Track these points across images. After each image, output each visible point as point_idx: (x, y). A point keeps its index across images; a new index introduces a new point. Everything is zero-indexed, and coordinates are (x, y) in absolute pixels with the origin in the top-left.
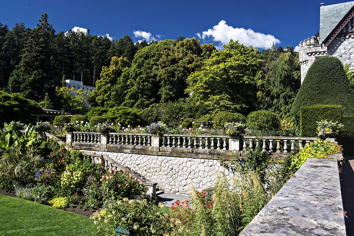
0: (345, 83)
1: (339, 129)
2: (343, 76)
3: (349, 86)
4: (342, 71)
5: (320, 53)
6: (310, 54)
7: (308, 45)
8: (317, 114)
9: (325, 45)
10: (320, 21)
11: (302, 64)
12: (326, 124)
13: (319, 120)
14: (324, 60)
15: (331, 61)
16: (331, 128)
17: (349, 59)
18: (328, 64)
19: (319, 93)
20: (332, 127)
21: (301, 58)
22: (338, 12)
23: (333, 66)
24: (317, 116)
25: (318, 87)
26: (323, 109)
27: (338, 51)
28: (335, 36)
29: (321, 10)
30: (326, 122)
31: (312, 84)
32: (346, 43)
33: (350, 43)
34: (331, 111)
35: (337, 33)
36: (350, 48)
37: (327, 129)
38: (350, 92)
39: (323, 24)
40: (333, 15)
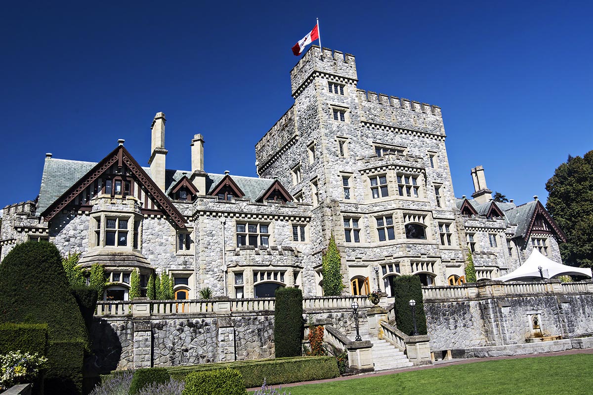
0: (61, 287)
1: (40, 366)
2: (59, 274)
3: (68, 291)
4: (59, 267)
5: (37, 229)
6: (19, 230)
7: (19, 214)
8: (3, 341)
9: (45, 219)
10: (42, 180)
11: (5, 245)
12: (17, 358)
13: (7, 352)
14: (32, 246)
15: (43, 248)
16: (25, 365)
17: (80, 245)
18: (37, 253)
19: (16, 301)
20: (27, 364)
21: (5, 234)
22: (72, 172)
23: (45, 257)
24: (4, 345)
25: (15, 290)
26: (16, 332)
27: (64, 231)
28: (62, 207)
29: (45, 163)
30: (17, 355)
31: (7, 285)
32: (76, 220)
33: (82, 222)
34: (28, 335)
35: (65, 204)
36: (82, 228)
37: (18, 368)
38: (68, 301)
39: (47, 185)
40: (63, 176)
